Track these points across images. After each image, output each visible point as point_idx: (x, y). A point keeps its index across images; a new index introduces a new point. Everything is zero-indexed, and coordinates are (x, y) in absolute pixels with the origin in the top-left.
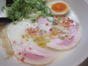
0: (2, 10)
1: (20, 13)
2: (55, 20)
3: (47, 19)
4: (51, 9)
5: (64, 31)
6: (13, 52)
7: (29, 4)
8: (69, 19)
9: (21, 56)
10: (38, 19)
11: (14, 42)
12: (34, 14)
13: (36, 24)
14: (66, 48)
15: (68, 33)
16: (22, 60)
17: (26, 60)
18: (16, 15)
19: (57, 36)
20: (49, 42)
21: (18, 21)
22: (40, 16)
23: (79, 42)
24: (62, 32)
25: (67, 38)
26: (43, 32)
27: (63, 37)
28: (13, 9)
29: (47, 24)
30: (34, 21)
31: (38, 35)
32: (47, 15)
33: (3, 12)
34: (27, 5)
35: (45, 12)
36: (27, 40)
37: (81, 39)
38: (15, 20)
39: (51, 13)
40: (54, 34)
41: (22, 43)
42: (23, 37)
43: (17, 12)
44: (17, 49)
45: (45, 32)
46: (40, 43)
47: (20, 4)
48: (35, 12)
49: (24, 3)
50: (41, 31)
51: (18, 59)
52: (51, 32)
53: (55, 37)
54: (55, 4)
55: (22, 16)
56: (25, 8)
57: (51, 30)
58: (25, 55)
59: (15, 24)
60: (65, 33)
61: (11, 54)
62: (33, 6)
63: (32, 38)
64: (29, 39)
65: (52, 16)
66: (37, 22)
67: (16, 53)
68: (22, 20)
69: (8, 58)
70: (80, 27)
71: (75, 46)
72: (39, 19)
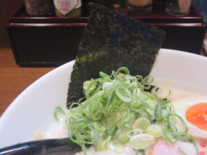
0: (55, 116)
1: (104, 129)
3: (179, 148)
7: (128, 105)
10: (152, 147)
21: (96, 150)
22: (157, 139)
28: (84, 115)
30: (141, 152)
33: (58, 120)
34: (122, 107)
38: (88, 146)
43: (95, 124)
47: (104, 104)
49: (115, 101)
56: (118, 114)
62: (137, 111)
65: (191, 140)
72: (155, 148)
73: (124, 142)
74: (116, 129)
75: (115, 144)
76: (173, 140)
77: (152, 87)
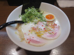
0: (19, 17)
1: (29, 19)
2: (47, 24)
3: (43, 23)
4: (45, 18)
5: (51, 30)
6: (24, 39)
7: (34, 14)
8: (54, 23)
9: (28, 41)
10: (38, 22)
11: (25, 33)
12: (36, 20)
13: (37, 25)
15: (53, 31)
16: (29, 43)
17: (31, 43)
18: (27, 20)
19: (48, 32)
20: (43, 35)
21: (27, 23)
24: (50, 30)
25: (52, 33)
26: (40, 30)
27: (50, 33)
28: (25, 16)
29: (42, 26)
32: (43, 21)
33: (20, 18)
34: (33, 15)
35: (42, 19)
36: (32, 33)
37: (60, 34)
38: (26, 22)
39: (45, 20)
40: (46, 31)
41: (29, 34)
42: (30, 31)
43: (27, 18)
44: (26, 37)
45: (41, 29)
46: (38, 35)
47: (29, 14)
48: (37, 19)
49: (31, 13)
50: (39, 29)
52: (44, 30)
53: (46, 32)
55: (30, 21)
56: (32, 16)
57: (44, 29)
58: (30, 40)
59: (26, 24)
61: (23, 39)
62: (36, 15)
63: (34, 32)
64: (33, 32)
65: (46, 21)
66: (37, 24)
67: (26, 39)
68: (29, 23)
69: (22, 41)
70: (60, 28)
71: (57, 38)
72: (39, 22)
74: (31, 19)
77: (40, 11)
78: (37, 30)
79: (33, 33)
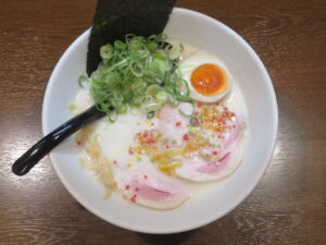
0: (80, 84)
2: (196, 113)
3: (180, 111)
4: (189, 83)
5: (212, 141)
6: (116, 184)
8: (226, 109)
9: (130, 193)
10: (160, 110)
11: (115, 162)
13: (155, 120)
14: (212, 177)
15: (219, 147)
16: (133, 200)
17: (140, 200)
19: (196, 153)
20: (179, 166)
23: (237, 168)
24: (207, 144)
25: (214, 157)
26: (170, 143)
27: (207, 155)
29: (178, 124)
30: (152, 114)
31: (160, 148)
35: (175, 91)
36: (139, 160)
38: (111, 108)
40: (190, 148)
41: (129, 166)
42: (131, 153)
44: (122, 178)
45: (174, 142)
46: (163, 166)
50: (166, 141)
51: (125, 197)
52: (185, 144)
53: (191, 154)
54: (200, 67)
55: (127, 104)
56: (133, 85)
57: (186, 138)
58: (137, 190)
59: (112, 122)
60: (214, 146)
61: (112, 187)
63: (148, 154)
64: (142, 157)
66: (158, 117)
67: (121, 186)
69: (108, 195)
73: (138, 105)
75: (132, 107)
76: (176, 102)
78: (158, 145)
79: (146, 159)
